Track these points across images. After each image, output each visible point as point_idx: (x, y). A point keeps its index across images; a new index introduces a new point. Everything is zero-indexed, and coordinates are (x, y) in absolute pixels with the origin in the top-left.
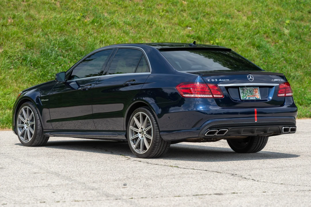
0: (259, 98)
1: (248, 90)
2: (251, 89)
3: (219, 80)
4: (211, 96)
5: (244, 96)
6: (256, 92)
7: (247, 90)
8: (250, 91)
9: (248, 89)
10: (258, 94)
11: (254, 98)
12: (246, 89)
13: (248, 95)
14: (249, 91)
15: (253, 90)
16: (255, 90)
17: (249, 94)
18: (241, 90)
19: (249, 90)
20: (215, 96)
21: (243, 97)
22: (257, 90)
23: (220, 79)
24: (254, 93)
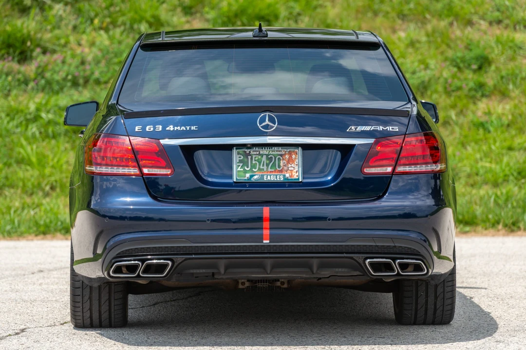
0: (295, 177)
1: (262, 155)
2: (273, 153)
3: (168, 129)
4: (134, 171)
5: (245, 172)
6: (290, 161)
7: (259, 154)
8: (270, 159)
9: (265, 151)
10: (296, 168)
11: (280, 178)
12: (255, 153)
13: (259, 169)
14: (264, 158)
15: (281, 155)
16: (287, 156)
17: (265, 167)
18: (238, 153)
19: (267, 155)
20: (146, 171)
21: (242, 174)
22: (294, 156)
23: (172, 126)
24: (282, 164)
